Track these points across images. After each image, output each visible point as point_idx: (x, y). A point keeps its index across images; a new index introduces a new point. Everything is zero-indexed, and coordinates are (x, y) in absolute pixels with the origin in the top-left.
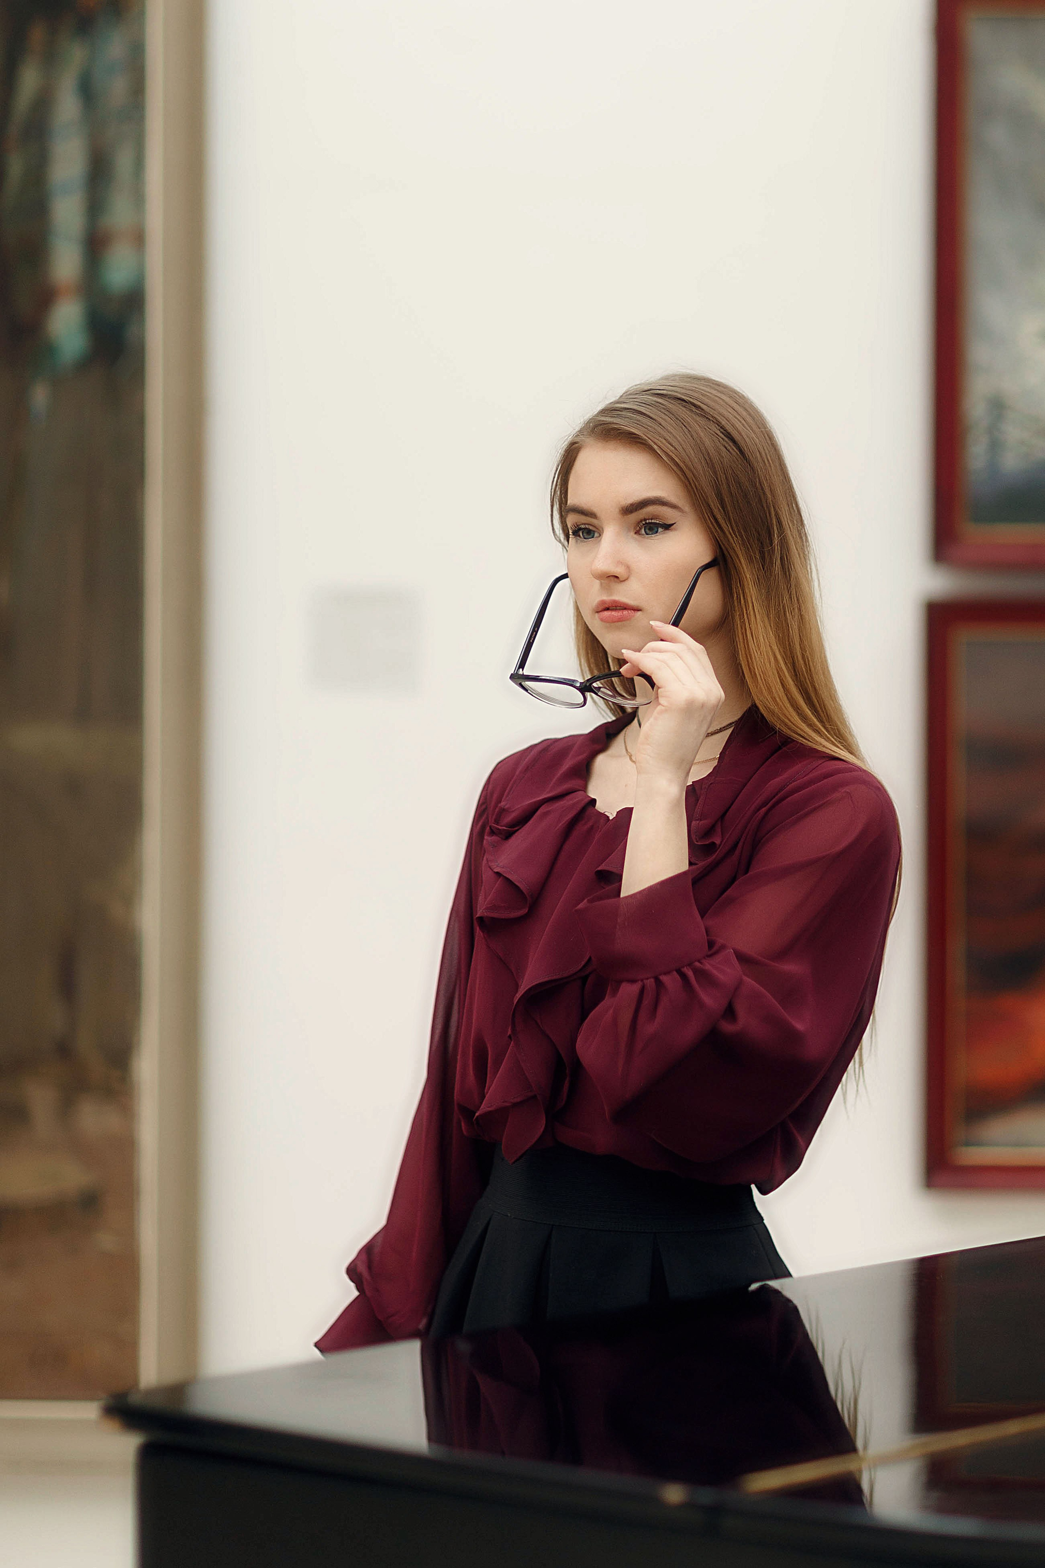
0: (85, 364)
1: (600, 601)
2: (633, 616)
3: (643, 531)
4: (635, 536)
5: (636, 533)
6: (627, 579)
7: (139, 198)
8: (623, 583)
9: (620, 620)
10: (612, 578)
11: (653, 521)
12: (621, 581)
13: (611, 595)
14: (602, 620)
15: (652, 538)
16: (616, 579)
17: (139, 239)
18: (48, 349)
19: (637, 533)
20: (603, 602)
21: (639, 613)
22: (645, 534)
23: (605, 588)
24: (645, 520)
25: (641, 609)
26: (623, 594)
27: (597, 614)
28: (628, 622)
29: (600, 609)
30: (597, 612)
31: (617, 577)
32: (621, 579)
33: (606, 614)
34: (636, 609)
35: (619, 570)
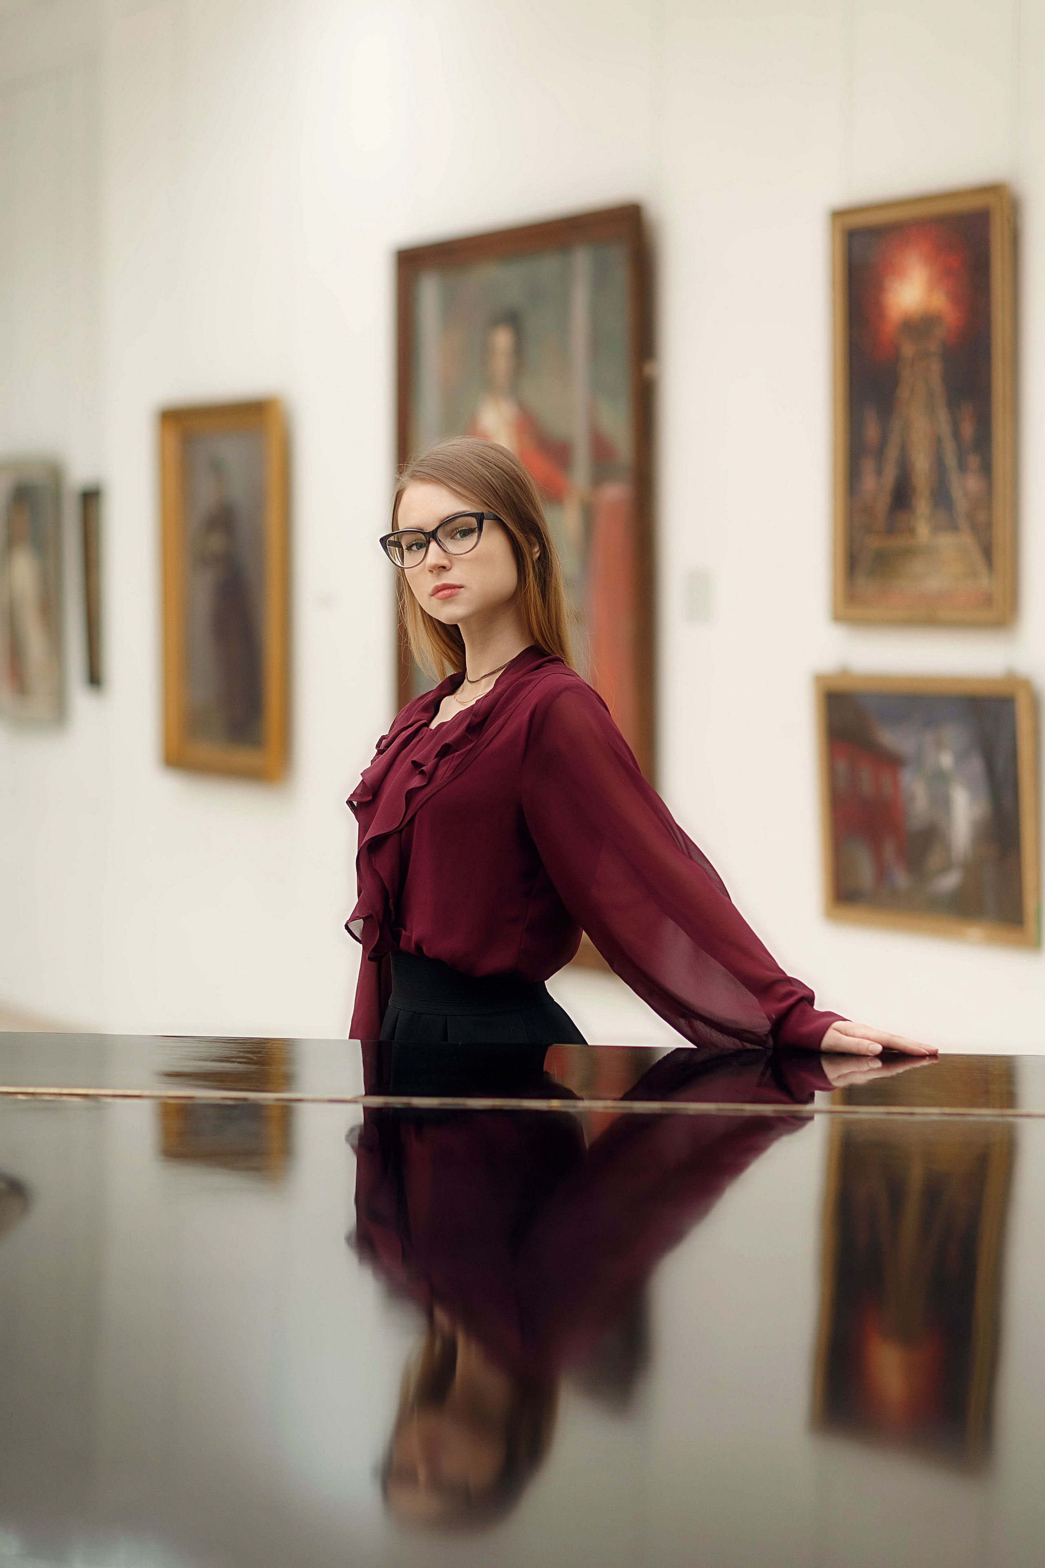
1: (435, 587)
2: (459, 592)
3: (458, 535)
5: (451, 539)
6: (450, 569)
8: (448, 572)
9: (450, 596)
10: (441, 569)
11: (463, 528)
13: (441, 581)
14: (439, 599)
15: (461, 539)
16: (443, 569)
19: (453, 537)
21: (463, 589)
23: (437, 577)
24: (459, 529)
25: (463, 586)
26: (449, 578)
27: (432, 597)
28: (456, 596)
29: (433, 592)
30: (432, 596)
31: (444, 567)
32: (447, 569)
33: (441, 594)
34: (461, 587)
35: (445, 562)
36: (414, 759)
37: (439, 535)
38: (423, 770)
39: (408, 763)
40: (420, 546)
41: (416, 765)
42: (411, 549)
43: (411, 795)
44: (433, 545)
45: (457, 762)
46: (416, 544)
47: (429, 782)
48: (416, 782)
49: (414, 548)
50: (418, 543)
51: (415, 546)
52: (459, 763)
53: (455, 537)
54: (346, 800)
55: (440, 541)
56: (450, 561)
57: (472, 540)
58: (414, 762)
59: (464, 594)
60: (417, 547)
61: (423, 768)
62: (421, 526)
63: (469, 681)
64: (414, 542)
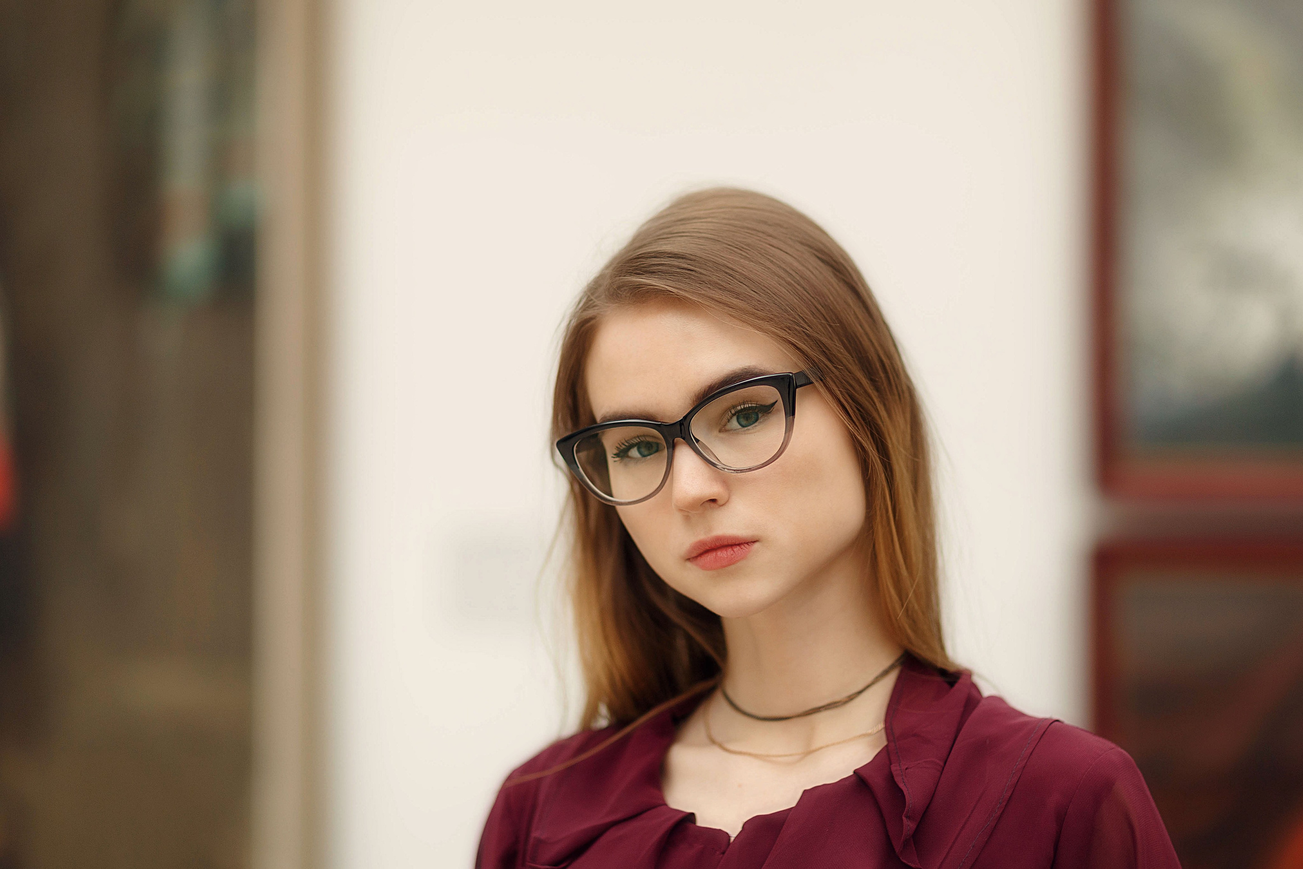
1: (694, 543)
2: (749, 551)
3: (734, 423)
4: (721, 435)
5: (720, 431)
6: (727, 503)
8: (723, 509)
9: (730, 561)
10: (707, 505)
11: (747, 406)
12: (722, 505)
13: (708, 529)
14: (705, 567)
15: (750, 431)
16: (712, 505)
19: (726, 429)
20: (698, 542)
21: (756, 545)
22: (740, 427)
23: (697, 521)
24: (734, 407)
25: (758, 539)
26: (727, 525)
27: (690, 565)
28: (744, 562)
29: (694, 555)
31: (713, 501)
32: (720, 502)
33: (712, 557)
34: (754, 542)
35: (714, 490)
37: (697, 430)
40: (648, 448)
42: (628, 457)
44: (685, 458)
46: (639, 445)
49: (634, 452)
50: (642, 442)
51: (635, 449)
53: (728, 427)
55: (697, 441)
56: (726, 487)
59: (759, 556)
60: (640, 453)
62: (647, 408)
64: (636, 441)
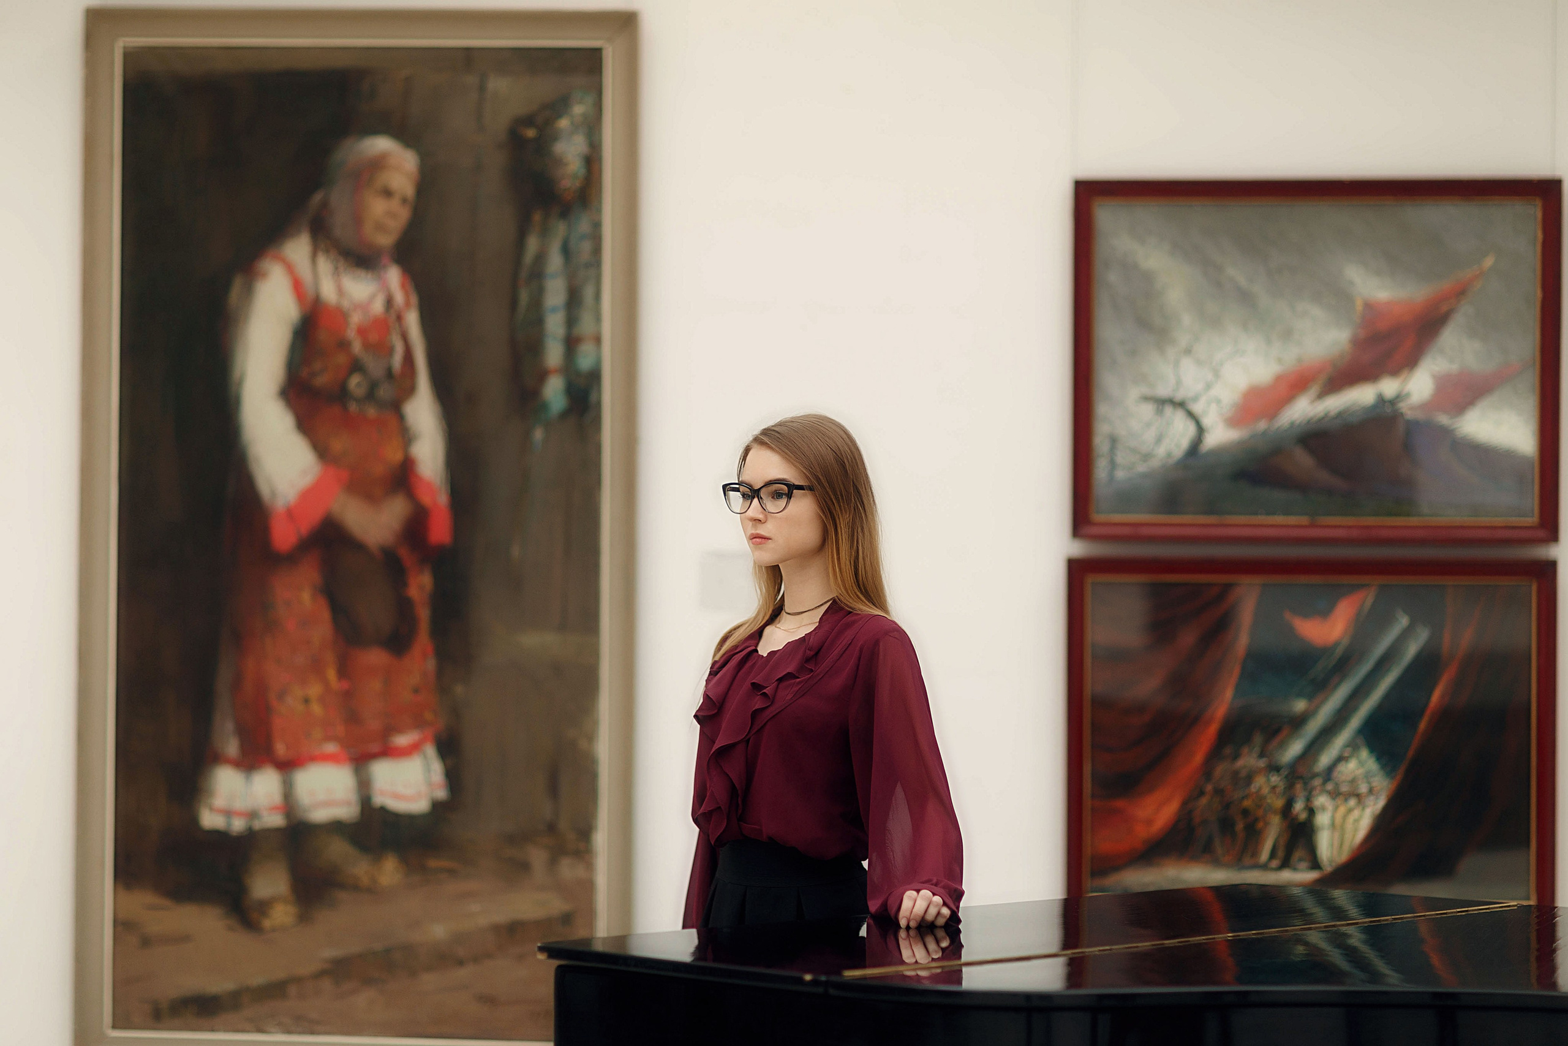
0: (565, 415)
2: (767, 542)
3: (775, 497)
4: (772, 499)
5: (768, 498)
6: (764, 523)
7: (598, 318)
8: (762, 525)
9: (760, 544)
10: (757, 521)
12: (762, 523)
13: (756, 530)
14: (753, 544)
17: (598, 340)
18: (544, 406)
19: (773, 498)
20: (752, 534)
21: (770, 541)
22: (778, 499)
23: (754, 526)
24: (778, 491)
25: (771, 538)
26: (762, 531)
28: (765, 545)
31: (760, 521)
33: (754, 540)
34: (768, 539)
35: (761, 517)
36: (753, 681)
37: (762, 494)
38: (764, 693)
39: (747, 685)
41: (756, 687)
43: (755, 714)
44: (756, 500)
45: (798, 688)
47: (772, 703)
48: (758, 703)
52: (799, 689)
54: (694, 714)
55: (762, 498)
56: (766, 517)
57: (783, 502)
58: (753, 684)
59: (770, 545)
61: (764, 691)
62: (752, 483)
63: (787, 613)
